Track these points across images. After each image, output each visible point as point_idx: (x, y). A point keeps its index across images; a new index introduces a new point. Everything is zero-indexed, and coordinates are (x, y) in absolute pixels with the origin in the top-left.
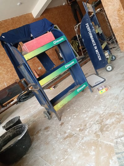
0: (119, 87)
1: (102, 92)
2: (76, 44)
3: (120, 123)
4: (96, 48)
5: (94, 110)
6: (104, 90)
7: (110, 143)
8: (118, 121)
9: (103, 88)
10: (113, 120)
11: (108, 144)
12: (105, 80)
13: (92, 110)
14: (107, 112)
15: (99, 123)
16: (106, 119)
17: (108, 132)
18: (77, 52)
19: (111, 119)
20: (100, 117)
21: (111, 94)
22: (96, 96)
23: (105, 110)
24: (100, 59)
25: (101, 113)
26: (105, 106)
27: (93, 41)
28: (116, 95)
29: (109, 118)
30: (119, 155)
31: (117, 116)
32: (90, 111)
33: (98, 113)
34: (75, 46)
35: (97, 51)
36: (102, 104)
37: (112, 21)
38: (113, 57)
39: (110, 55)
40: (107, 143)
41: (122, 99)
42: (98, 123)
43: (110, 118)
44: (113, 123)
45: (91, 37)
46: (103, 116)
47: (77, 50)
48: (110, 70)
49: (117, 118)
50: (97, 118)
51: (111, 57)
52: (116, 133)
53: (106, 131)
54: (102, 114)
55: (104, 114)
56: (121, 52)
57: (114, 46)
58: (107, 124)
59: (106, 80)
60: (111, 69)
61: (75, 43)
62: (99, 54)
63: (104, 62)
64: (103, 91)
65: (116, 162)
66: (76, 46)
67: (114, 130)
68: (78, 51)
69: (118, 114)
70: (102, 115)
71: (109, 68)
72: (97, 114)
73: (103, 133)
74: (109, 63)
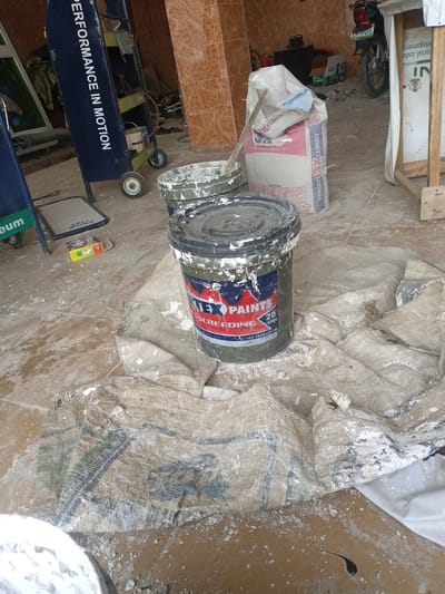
0: (141, 247)
1: (80, 254)
2: (47, 76)
3: (94, 348)
4: (96, 99)
5: (29, 309)
6: (88, 251)
7: (36, 407)
8: (91, 343)
9: (85, 244)
10: (78, 340)
11: (28, 411)
12: (106, 221)
13: (22, 309)
14: (70, 315)
15: (30, 349)
16: (56, 335)
17: (46, 376)
18: (47, 111)
19: (72, 338)
20: (43, 330)
21: (106, 266)
22: (57, 265)
23: (68, 311)
24: (106, 146)
25: (51, 317)
26: (72, 300)
27: (90, 71)
28: (120, 269)
29: (67, 335)
30: (53, 438)
31: (96, 329)
32: (16, 311)
33: (39, 318)
34: (41, 84)
35: (99, 112)
36: (64, 292)
37: (177, 28)
38: (160, 157)
39: (146, 145)
40: (27, 406)
41: (132, 280)
42: (24, 350)
43: (71, 334)
44: (73, 349)
45: (86, 52)
46: (52, 328)
47: (49, 102)
48: (133, 192)
49: (93, 335)
50: (30, 333)
51: (150, 151)
52: (71, 377)
53: (41, 371)
54: (53, 321)
55: (58, 321)
56: (190, 149)
57: (180, 127)
58: (52, 353)
59: (112, 220)
60: (137, 189)
61: (46, 71)
62: (105, 128)
63: (117, 161)
64: (84, 253)
65: (31, 460)
66: (49, 86)
67: (67, 369)
68: (51, 107)
69: (100, 325)
70: (49, 326)
71: (132, 184)
72: (34, 319)
73: (28, 377)
74: (135, 169)
